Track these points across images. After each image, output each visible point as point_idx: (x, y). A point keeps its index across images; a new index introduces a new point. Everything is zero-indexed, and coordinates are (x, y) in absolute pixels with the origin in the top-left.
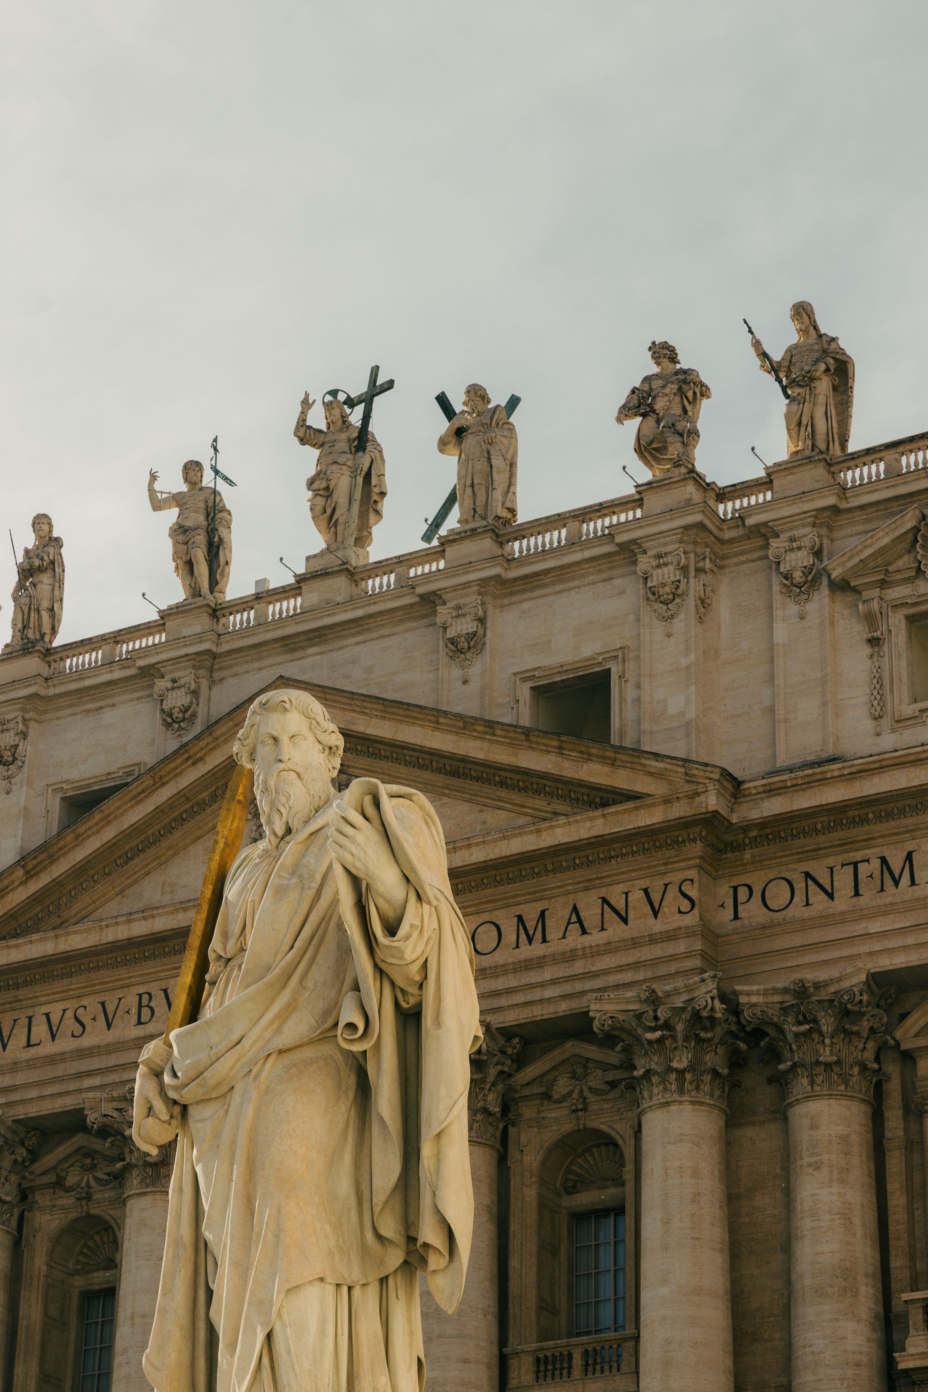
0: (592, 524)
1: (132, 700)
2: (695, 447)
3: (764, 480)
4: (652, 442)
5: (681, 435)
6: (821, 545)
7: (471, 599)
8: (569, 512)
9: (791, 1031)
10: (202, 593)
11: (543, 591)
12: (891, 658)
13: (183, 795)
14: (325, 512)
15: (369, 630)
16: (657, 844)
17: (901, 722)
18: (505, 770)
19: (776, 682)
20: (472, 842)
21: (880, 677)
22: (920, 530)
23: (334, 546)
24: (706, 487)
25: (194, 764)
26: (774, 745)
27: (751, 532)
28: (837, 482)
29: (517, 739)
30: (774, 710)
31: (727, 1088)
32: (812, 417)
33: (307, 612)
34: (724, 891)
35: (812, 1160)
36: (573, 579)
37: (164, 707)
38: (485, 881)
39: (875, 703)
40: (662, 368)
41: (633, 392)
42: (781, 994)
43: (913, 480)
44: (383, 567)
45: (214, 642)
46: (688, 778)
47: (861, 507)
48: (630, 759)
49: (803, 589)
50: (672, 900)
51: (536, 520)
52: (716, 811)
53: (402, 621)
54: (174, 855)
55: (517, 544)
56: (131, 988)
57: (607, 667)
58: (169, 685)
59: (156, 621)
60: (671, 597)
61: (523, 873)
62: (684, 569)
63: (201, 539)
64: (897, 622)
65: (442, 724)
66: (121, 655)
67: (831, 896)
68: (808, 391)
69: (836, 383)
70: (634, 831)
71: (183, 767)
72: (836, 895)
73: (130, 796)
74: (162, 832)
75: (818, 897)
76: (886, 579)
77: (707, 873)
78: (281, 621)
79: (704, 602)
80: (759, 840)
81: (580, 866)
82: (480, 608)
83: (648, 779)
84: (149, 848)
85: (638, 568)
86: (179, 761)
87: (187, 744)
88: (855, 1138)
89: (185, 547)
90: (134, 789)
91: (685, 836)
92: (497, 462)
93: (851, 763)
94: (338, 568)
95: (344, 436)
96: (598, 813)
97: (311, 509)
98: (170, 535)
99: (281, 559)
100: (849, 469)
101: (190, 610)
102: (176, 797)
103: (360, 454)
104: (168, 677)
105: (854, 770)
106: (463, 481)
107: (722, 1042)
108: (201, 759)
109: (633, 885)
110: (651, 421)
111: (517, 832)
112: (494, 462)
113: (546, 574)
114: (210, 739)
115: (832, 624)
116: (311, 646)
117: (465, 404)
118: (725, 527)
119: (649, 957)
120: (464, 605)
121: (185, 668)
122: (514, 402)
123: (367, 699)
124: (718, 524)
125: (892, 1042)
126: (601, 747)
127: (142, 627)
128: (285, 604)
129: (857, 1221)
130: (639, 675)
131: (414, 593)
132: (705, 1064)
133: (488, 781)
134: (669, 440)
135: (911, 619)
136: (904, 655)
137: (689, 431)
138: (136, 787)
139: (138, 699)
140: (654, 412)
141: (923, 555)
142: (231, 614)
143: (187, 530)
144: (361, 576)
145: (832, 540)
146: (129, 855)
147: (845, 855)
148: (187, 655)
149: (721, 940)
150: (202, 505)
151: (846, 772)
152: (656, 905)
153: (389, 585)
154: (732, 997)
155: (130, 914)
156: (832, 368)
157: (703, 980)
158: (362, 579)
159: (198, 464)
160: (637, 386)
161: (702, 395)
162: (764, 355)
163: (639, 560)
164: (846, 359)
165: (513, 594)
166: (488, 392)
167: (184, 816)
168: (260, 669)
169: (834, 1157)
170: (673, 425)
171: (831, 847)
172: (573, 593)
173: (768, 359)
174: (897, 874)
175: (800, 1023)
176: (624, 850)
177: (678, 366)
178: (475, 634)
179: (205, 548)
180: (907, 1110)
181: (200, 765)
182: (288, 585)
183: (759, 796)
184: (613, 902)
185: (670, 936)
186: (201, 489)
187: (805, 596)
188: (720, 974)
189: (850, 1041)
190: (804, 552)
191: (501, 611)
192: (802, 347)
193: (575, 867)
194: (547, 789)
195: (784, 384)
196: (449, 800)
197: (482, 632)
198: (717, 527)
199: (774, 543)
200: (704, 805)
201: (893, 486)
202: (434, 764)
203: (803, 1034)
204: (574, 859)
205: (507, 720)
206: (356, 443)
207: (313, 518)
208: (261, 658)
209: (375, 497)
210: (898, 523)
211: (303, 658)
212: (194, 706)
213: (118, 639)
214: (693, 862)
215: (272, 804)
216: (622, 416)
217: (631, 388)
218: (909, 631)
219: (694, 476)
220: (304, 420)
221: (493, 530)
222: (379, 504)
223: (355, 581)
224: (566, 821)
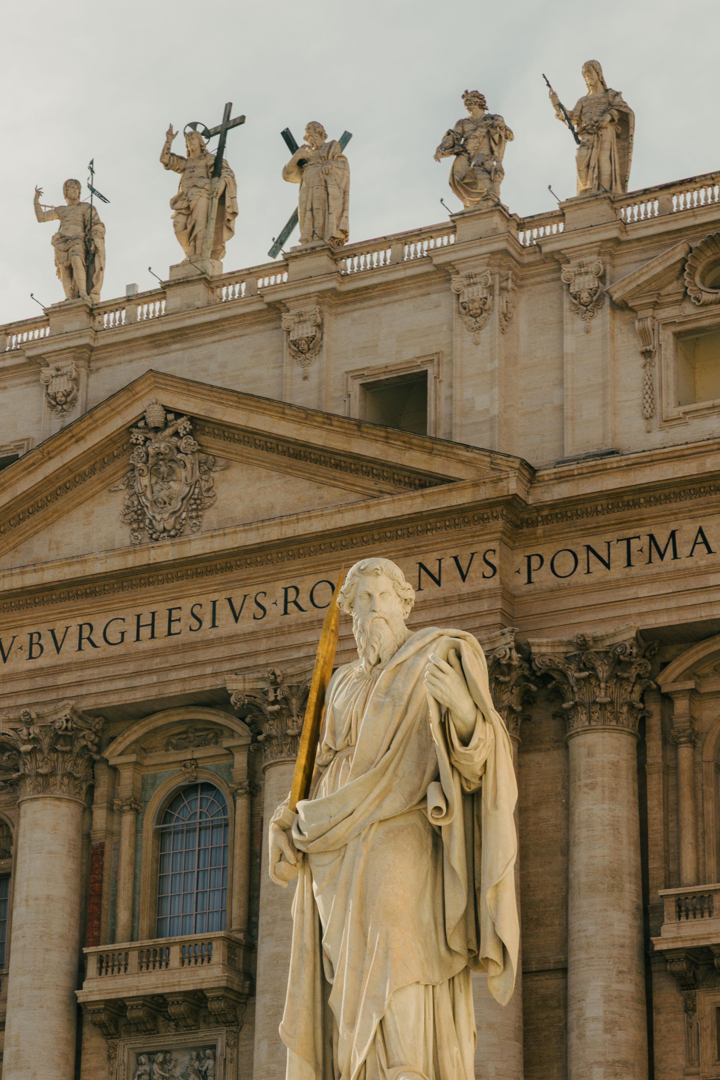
0: (412, 246)
1: (21, 384)
2: (500, 183)
3: (558, 213)
4: (464, 178)
5: (489, 173)
6: (605, 270)
7: (311, 308)
8: (394, 235)
9: (573, 676)
10: (81, 294)
11: (371, 303)
12: (660, 368)
13: (68, 468)
14: (186, 228)
15: (223, 331)
16: (466, 520)
17: (668, 422)
18: (340, 454)
19: (565, 386)
20: (312, 515)
21: (651, 384)
22: (687, 261)
23: (194, 258)
24: (509, 218)
25: (77, 441)
26: (562, 438)
27: (546, 257)
28: (619, 218)
29: (350, 429)
30: (563, 409)
31: (520, 721)
32: (599, 161)
33: (171, 314)
34: (520, 560)
35: (589, 781)
36: (396, 293)
37: (49, 391)
38: (322, 547)
39: (647, 405)
40: (473, 114)
41: (449, 134)
42: (566, 646)
43: (683, 218)
44: (235, 277)
45: (91, 337)
46: (493, 466)
47: (639, 240)
48: (444, 449)
49: (589, 308)
50: (478, 567)
51: (366, 241)
52: (516, 495)
53: (251, 324)
54: (59, 517)
55: (349, 261)
56: (24, 628)
57: (424, 369)
58: (54, 373)
59: (42, 317)
60: (479, 311)
61: (354, 542)
62: (491, 288)
63: (79, 247)
64: (666, 337)
65: (287, 415)
66: (11, 346)
67: (608, 566)
68: (596, 138)
69: (619, 132)
70: (447, 509)
71: (67, 444)
72: (612, 565)
73: (22, 467)
74: (49, 498)
75: (597, 566)
76: (658, 301)
77: (506, 545)
78: (148, 321)
79: (506, 316)
80: (549, 518)
81: (402, 536)
82: (318, 315)
83: (460, 466)
84: (38, 511)
85: (452, 286)
86: (64, 439)
87: (70, 425)
88: (623, 764)
89: (66, 254)
90: (26, 462)
91: (489, 514)
92: (333, 190)
93: (628, 456)
94: (197, 277)
95: (202, 163)
96: (418, 493)
97: (175, 226)
98: (52, 243)
99: (150, 269)
100: (628, 206)
101: (71, 309)
102: (62, 470)
103: (216, 179)
104: (52, 366)
105: (629, 462)
106: (303, 206)
107: (517, 684)
108: (82, 438)
109: (445, 553)
110: (463, 159)
111: (349, 507)
112: (330, 190)
113: (373, 288)
114: (90, 421)
115: (613, 337)
116: (175, 343)
117: (306, 138)
118: (524, 253)
119: (458, 613)
120: (305, 313)
121: (67, 359)
122: (346, 137)
123: (224, 392)
124: (519, 250)
125: (654, 686)
126: (421, 438)
127: (29, 322)
128: (151, 305)
129: (624, 831)
130: (452, 376)
131: (262, 301)
132: (503, 702)
133: (325, 463)
134: (479, 176)
135: (677, 335)
136: (672, 365)
137: (496, 169)
138: (27, 460)
139: (26, 383)
140: (466, 151)
141: (689, 282)
142: (105, 313)
143: (68, 240)
144: (216, 284)
145: (614, 267)
146: (21, 517)
147: (620, 533)
148: (69, 348)
149: (517, 600)
150: (80, 218)
151: (623, 464)
152: (464, 571)
153: (240, 293)
154: (525, 647)
155: (24, 567)
156: (616, 119)
157: (503, 634)
158: (218, 287)
159: (76, 182)
160: (452, 128)
161: (507, 138)
162: (560, 106)
163: (453, 279)
164: (628, 111)
165: (346, 304)
166: (325, 128)
167: (68, 485)
168: (131, 361)
169: (606, 779)
170: (483, 164)
171: (609, 525)
172: (396, 305)
173: (563, 110)
174: (662, 548)
175: (581, 670)
176: (438, 525)
177: (486, 112)
178: (313, 338)
179: (83, 255)
180: (665, 741)
181: (81, 443)
182: (155, 290)
183: (551, 482)
184: (428, 567)
185: (476, 596)
186: (80, 204)
187: (591, 314)
188: (517, 629)
189: (621, 685)
190: (590, 277)
191: (336, 318)
192: (591, 99)
193: (398, 537)
194: (375, 471)
195: (576, 131)
196: (292, 478)
197: (320, 336)
198: (518, 252)
199: (565, 268)
200: (506, 489)
201: (666, 222)
202: (280, 448)
203: (583, 679)
204: (397, 531)
205: (340, 411)
206: (212, 170)
207: (176, 233)
208: (132, 352)
209: (228, 217)
210: (669, 255)
211: (167, 353)
212: (75, 391)
213: (8, 331)
214: (496, 535)
215: (368, 642)
216: (440, 155)
217: (447, 130)
218: (676, 345)
219: (499, 208)
220: (169, 149)
221: (329, 249)
222: (232, 223)
223: (212, 288)
224: (390, 499)
